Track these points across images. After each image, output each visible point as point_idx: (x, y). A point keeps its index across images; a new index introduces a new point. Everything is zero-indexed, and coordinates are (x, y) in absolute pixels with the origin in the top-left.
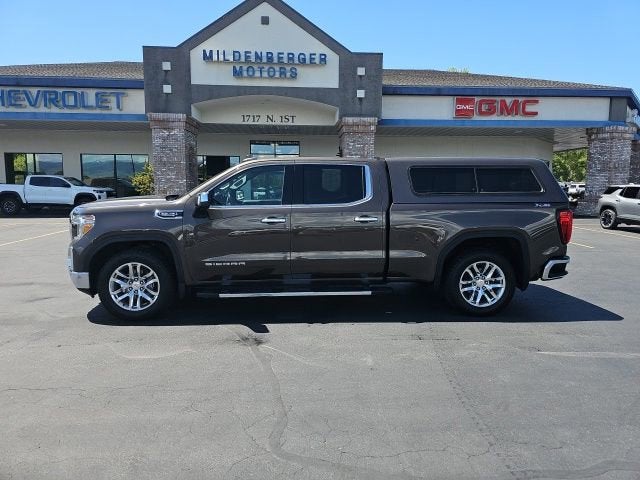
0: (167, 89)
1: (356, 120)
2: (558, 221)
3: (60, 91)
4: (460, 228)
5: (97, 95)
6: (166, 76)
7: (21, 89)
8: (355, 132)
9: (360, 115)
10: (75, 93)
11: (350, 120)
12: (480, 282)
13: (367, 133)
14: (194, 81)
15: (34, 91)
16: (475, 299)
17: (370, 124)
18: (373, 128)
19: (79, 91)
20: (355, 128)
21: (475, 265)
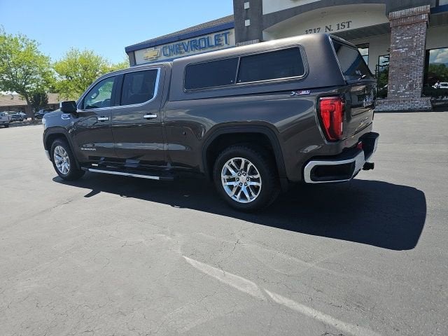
0: (247, 23)
1: (403, 12)
2: (319, 111)
3: (198, 39)
4: (215, 124)
5: (215, 36)
6: (247, 12)
7: (181, 42)
8: (403, 25)
9: (411, 6)
10: (204, 38)
11: (397, 14)
12: (243, 178)
13: (416, 23)
14: (265, 12)
15: (186, 41)
16: (236, 193)
17: (421, 14)
18: (424, 17)
19: (206, 37)
20: (403, 21)
21: (232, 160)
